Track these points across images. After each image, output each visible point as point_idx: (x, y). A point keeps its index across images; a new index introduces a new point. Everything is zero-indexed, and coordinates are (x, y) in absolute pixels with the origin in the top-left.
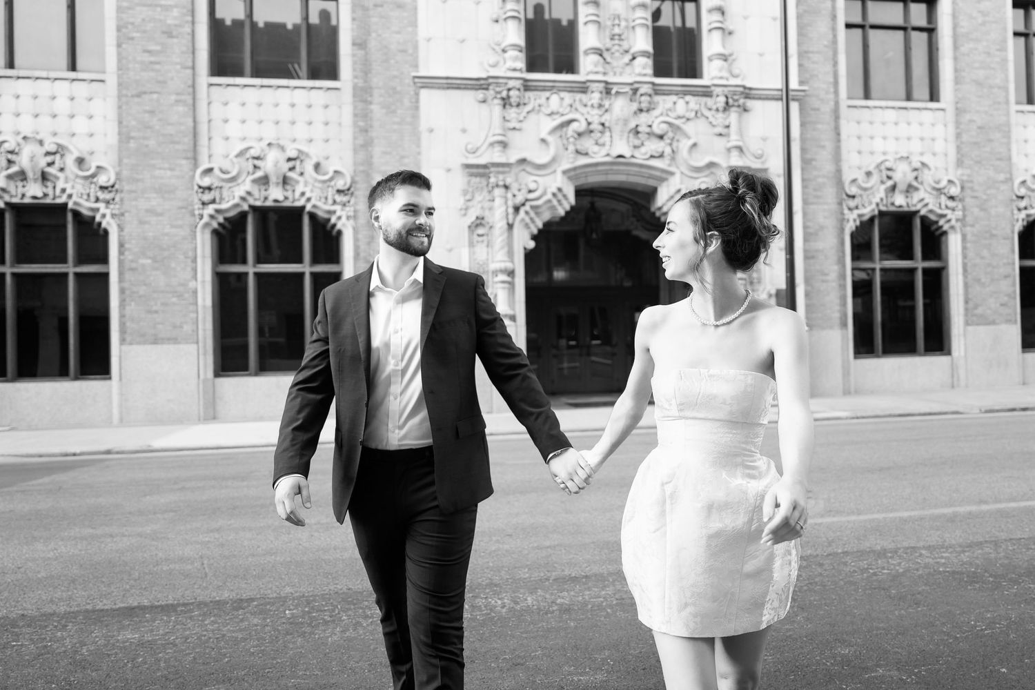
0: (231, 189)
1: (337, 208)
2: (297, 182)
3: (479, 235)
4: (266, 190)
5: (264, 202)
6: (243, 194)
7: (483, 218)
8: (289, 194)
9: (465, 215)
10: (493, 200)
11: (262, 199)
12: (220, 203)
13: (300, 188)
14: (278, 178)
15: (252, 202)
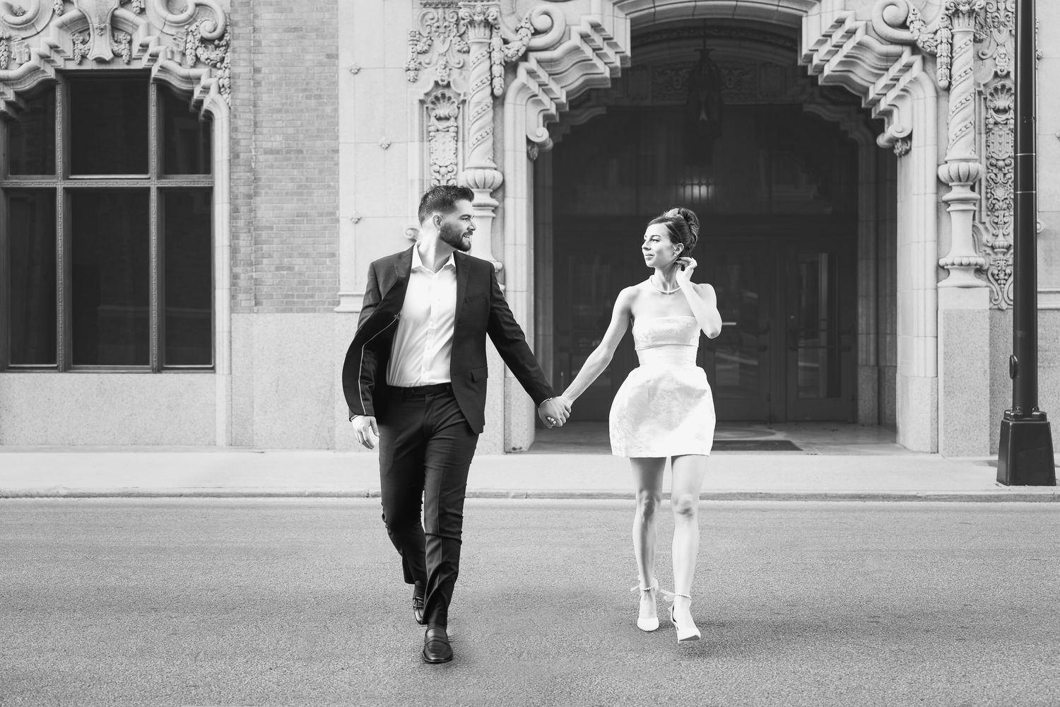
0: (26, 42)
1: (202, 71)
2: (136, 26)
3: (439, 119)
4: (84, 42)
5: (80, 63)
6: (45, 50)
7: (448, 85)
8: (122, 48)
9: (415, 80)
10: (468, 52)
11: (78, 58)
12: (6, 68)
13: (139, 38)
14: (101, 21)
15: (60, 63)
